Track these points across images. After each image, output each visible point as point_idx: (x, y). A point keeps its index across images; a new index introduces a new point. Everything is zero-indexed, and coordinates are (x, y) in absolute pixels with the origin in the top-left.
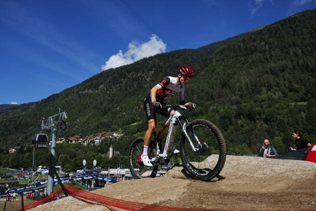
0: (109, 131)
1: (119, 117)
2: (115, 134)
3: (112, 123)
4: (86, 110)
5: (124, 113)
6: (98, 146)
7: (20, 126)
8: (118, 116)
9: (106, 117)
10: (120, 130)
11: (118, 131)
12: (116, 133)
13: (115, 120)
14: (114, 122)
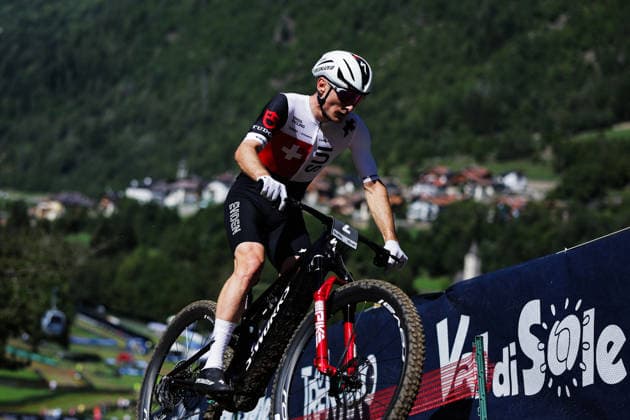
0: (492, 156)
1: (559, 78)
2: (511, 181)
3: (514, 104)
4: (389, 18)
5: (590, 57)
6: (421, 234)
7: (69, 74)
8: (551, 71)
9: (488, 67)
10: (548, 154)
11: (537, 161)
12: (520, 175)
13: (533, 94)
14: (525, 103)
